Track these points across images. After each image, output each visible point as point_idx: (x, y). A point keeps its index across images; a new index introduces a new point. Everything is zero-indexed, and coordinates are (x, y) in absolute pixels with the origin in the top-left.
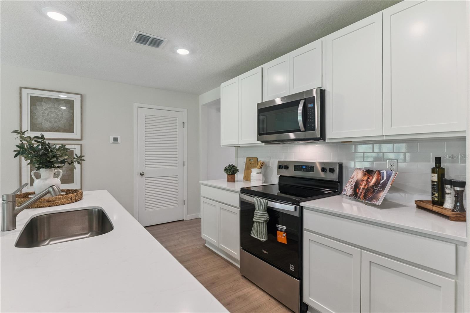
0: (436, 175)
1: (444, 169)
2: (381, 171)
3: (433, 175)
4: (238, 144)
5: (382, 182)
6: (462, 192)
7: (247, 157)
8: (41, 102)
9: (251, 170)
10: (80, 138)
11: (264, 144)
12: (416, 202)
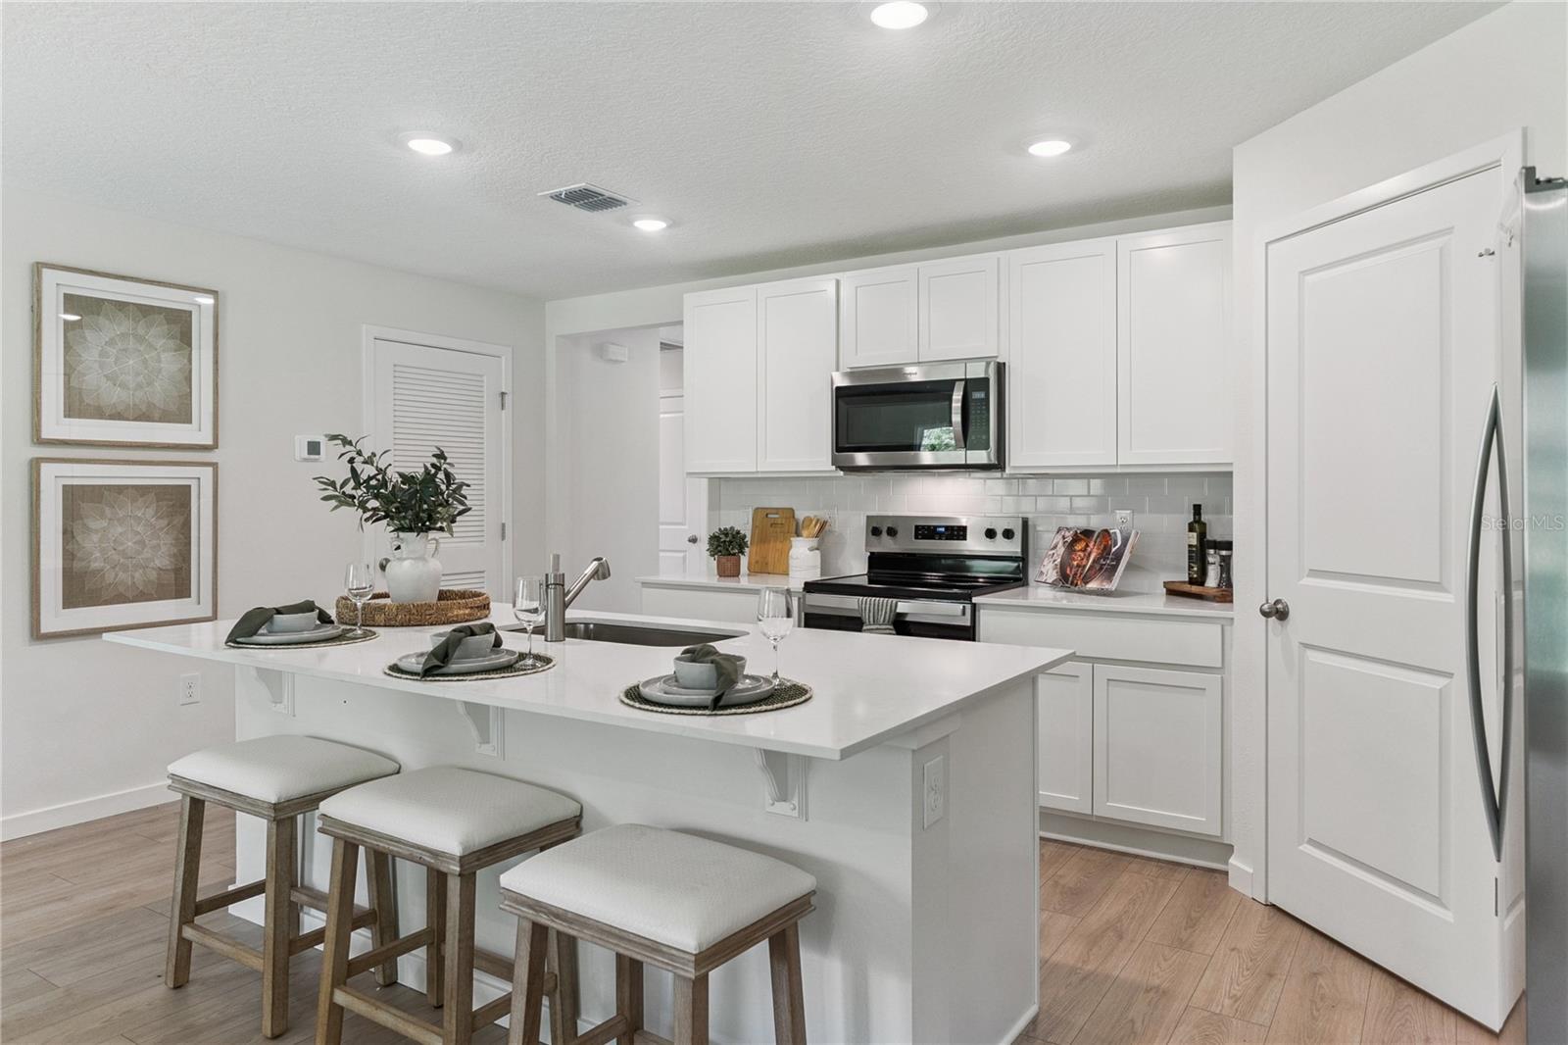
0: (1195, 534)
1: (1205, 524)
2: (1111, 531)
3: (1191, 534)
4: (755, 470)
5: (1114, 550)
6: (1229, 557)
7: (757, 509)
8: (96, 316)
9: (790, 541)
10: (209, 442)
11: (842, 473)
12: (1166, 584)
